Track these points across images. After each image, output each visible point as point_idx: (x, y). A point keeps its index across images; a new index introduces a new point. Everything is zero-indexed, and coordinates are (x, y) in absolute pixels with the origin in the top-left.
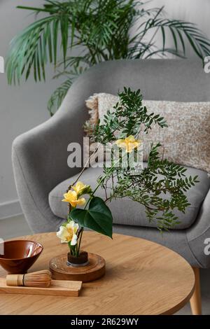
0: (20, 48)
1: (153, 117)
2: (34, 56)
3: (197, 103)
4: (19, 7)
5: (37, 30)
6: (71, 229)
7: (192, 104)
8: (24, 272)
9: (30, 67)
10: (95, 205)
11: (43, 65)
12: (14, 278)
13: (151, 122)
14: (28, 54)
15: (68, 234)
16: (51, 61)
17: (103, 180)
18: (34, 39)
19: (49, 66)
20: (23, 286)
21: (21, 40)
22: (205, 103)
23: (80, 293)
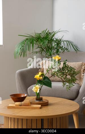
0: (19, 47)
1: (65, 49)
2: (23, 49)
3: (75, 63)
4: (19, 35)
5: (24, 42)
6: (37, 88)
7: (73, 63)
8: (21, 101)
9: (22, 53)
10: (46, 79)
11: (26, 52)
12: (18, 103)
13: (64, 50)
14: (21, 49)
15: (36, 90)
16: (29, 50)
17: (48, 71)
18: (23, 44)
19: (28, 52)
20: (21, 106)
21: (19, 45)
22: (78, 63)
23: (41, 108)
